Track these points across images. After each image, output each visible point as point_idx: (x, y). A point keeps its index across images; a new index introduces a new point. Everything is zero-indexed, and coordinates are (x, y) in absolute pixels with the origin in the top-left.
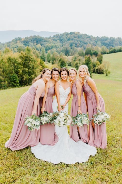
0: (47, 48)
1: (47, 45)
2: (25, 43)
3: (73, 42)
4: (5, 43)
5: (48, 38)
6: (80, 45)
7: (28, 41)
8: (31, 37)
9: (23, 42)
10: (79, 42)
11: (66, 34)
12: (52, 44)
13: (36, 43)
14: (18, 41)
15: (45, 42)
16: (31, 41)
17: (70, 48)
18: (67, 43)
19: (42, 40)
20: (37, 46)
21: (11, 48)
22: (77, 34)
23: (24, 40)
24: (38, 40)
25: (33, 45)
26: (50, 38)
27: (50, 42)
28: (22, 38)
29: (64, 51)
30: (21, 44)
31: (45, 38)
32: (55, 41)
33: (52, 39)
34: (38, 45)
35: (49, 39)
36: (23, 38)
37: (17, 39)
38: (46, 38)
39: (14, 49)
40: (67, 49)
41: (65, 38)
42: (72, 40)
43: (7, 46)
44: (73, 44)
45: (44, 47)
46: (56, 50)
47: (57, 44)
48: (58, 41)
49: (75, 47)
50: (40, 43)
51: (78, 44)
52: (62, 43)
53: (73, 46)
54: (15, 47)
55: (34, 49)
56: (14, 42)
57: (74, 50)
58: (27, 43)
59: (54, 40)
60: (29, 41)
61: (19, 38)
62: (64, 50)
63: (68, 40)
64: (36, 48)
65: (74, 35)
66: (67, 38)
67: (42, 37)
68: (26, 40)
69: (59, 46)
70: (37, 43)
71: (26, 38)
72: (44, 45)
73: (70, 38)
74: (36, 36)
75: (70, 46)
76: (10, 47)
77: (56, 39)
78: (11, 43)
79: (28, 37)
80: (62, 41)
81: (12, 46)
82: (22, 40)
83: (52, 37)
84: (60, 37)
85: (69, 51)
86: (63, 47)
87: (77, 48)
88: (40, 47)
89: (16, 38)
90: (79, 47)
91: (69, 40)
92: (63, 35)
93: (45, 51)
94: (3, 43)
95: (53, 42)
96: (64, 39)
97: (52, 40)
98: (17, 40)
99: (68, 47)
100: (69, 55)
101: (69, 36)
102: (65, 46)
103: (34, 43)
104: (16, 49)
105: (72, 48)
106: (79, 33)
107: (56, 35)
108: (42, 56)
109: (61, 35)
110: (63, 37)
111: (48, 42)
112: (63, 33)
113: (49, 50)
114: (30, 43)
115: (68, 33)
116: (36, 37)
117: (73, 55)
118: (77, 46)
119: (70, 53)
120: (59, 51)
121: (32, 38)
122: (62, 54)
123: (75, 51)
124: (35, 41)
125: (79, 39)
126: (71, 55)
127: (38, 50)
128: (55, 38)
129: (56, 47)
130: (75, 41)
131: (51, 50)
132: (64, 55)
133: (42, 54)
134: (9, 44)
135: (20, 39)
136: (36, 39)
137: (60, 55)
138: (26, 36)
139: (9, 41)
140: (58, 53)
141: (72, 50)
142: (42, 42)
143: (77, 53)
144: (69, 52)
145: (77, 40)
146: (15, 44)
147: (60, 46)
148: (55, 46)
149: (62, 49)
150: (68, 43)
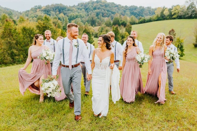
0: (71, 17)
1: (71, 14)
2: (46, 12)
3: (100, 12)
4: (23, 12)
5: (72, 6)
6: (107, 15)
7: (49, 9)
8: (52, 5)
9: (44, 11)
10: (106, 11)
11: (92, 2)
12: (77, 14)
13: (58, 13)
14: (38, 10)
15: (68, 11)
16: (53, 10)
17: (96, 18)
18: (92, 12)
19: (66, 8)
20: (59, 15)
21: (30, 17)
22: (103, 3)
23: (45, 9)
24: (60, 9)
25: (55, 14)
26: (74, 6)
27: (75, 11)
28: (42, 6)
29: (90, 22)
30: (41, 13)
31: (68, 7)
32: (80, 10)
33: (76, 7)
34: (61, 14)
35: (73, 8)
36: (44, 6)
37: (37, 7)
38: (70, 7)
39: (33, 19)
40: (93, 18)
41: (91, 7)
42: (99, 9)
43: (25, 15)
44: (100, 13)
45: (68, 16)
46: (81, 20)
47: (82, 14)
48: (83, 10)
49: (102, 17)
50: (63, 12)
51: (105, 13)
52: (88, 12)
53: (99, 16)
54: (34, 16)
55: (56, 19)
56: (33, 11)
57: (100, 20)
58: (47, 12)
59: (78, 9)
60: (51, 10)
61: (38, 6)
62: (90, 20)
63: (94, 9)
64: (58, 18)
65: (101, 3)
66: (93, 7)
67: (65, 5)
68: (47, 9)
69: (84, 15)
70: (60, 12)
71: (46, 6)
72: (67, 14)
73: (96, 7)
74: (58, 4)
75: (96, 16)
76: (28, 17)
77: (81, 8)
78: (29, 12)
79: (49, 5)
80: (88, 10)
81: (30, 15)
82: (43, 9)
83: (77, 6)
84: (85, 5)
85: (96, 21)
86: (89, 16)
87: (104, 18)
88: (62, 17)
89: (35, 6)
90: (106, 17)
91: (96, 9)
92: (88, 4)
93: (68, 20)
94: (21, 12)
95: (77, 11)
96: (89, 8)
97: (76, 9)
98: (36, 9)
99: (94, 17)
100: (95, 26)
101: (95, 5)
102: (91, 16)
103: (56, 12)
104: (36, 18)
105: (98, 18)
106: (106, 1)
107: (81, 3)
108: (65, 26)
109: (87, 4)
110: (89, 5)
111: (72, 11)
112: (88, 2)
113: (73, 20)
114: (51, 12)
115: (94, 1)
116: (59, 6)
117: (100, 26)
118: (104, 16)
119: (97, 24)
120: (85, 22)
121: (53, 7)
122: (87, 24)
123: (102, 21)
124: (57, 10)
125: (106, 8)
126: (97, 26)
127: (61, 20)
128: (79, 7)
129: (81, 17)
130: (102, 10)
131: (75, 20)
132: (89, 25)
133: (65, 24)
134: (27, 12)
135: (40, 7)
136: (58, 7)
137: (85, 25)
138: (47, 5)
139: (27, 10)
140: (83, 23)
141: (98, 20)
142: (66, 11)
143: (104, 23)
144: (95, 23)
145: (104, 10)
146: (34, 13)
147: (86, 15)
148: (80, 15)
149: (87, 18)
150: (94, 12)
